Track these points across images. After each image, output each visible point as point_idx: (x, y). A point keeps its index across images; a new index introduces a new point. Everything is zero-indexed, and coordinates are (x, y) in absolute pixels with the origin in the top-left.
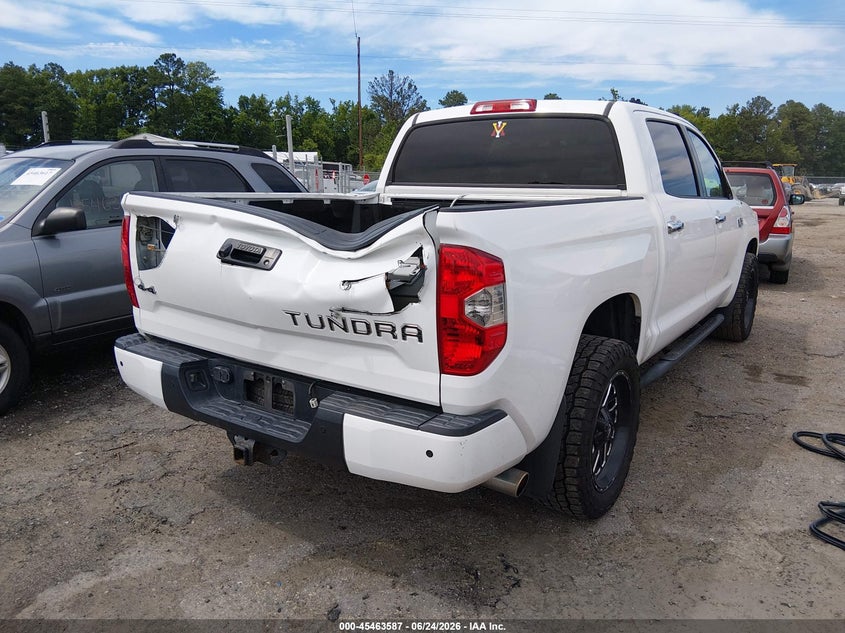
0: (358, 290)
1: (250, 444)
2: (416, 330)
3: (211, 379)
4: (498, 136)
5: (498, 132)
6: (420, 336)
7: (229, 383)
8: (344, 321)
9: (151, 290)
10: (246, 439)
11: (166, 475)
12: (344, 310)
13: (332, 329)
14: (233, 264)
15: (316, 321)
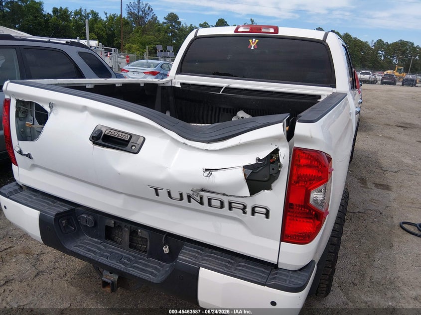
0: (218, 178)
1: (115, 277)
2: (264, 210)
3: (78, 223)
4: (252, 48)
5: (253, 46)
6: (267, 215)
7: (94, 227)
8: (201, 198)
9: (29, 156)
10: (111, 273)
11: (38, 274)
12: (203, 190)
13: (189, 201)
14: (104, 146)
15: (175, 195)
